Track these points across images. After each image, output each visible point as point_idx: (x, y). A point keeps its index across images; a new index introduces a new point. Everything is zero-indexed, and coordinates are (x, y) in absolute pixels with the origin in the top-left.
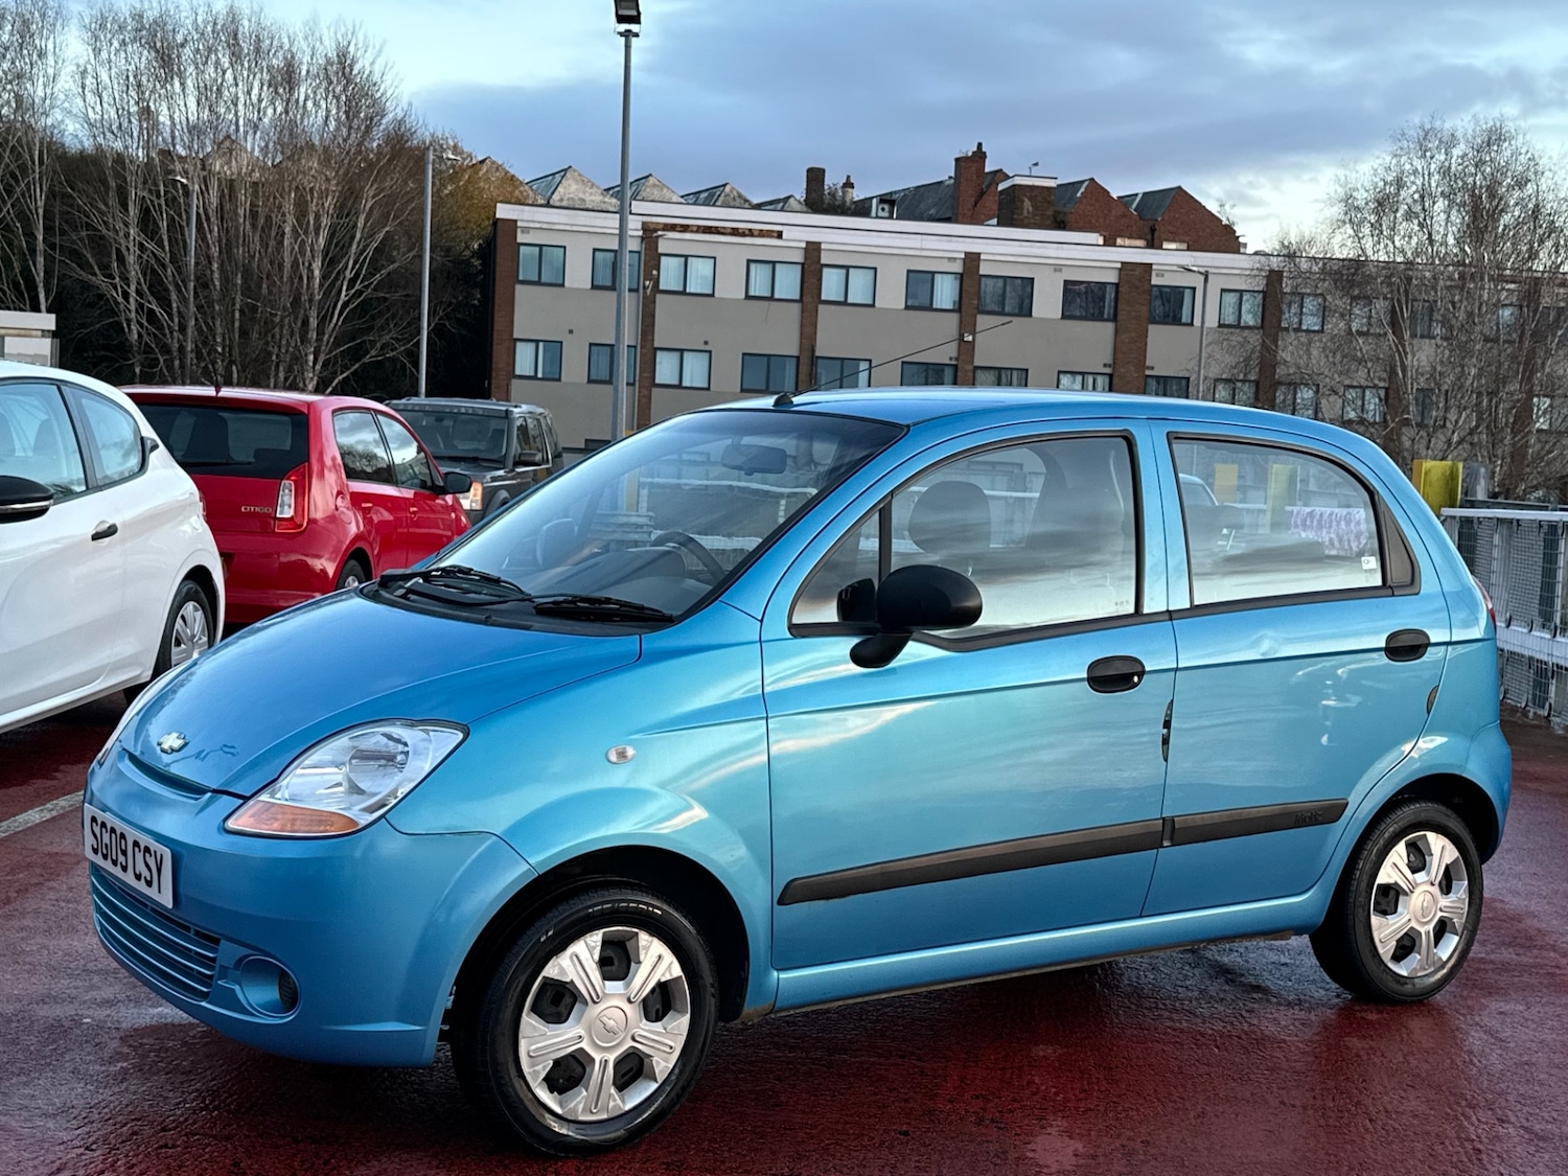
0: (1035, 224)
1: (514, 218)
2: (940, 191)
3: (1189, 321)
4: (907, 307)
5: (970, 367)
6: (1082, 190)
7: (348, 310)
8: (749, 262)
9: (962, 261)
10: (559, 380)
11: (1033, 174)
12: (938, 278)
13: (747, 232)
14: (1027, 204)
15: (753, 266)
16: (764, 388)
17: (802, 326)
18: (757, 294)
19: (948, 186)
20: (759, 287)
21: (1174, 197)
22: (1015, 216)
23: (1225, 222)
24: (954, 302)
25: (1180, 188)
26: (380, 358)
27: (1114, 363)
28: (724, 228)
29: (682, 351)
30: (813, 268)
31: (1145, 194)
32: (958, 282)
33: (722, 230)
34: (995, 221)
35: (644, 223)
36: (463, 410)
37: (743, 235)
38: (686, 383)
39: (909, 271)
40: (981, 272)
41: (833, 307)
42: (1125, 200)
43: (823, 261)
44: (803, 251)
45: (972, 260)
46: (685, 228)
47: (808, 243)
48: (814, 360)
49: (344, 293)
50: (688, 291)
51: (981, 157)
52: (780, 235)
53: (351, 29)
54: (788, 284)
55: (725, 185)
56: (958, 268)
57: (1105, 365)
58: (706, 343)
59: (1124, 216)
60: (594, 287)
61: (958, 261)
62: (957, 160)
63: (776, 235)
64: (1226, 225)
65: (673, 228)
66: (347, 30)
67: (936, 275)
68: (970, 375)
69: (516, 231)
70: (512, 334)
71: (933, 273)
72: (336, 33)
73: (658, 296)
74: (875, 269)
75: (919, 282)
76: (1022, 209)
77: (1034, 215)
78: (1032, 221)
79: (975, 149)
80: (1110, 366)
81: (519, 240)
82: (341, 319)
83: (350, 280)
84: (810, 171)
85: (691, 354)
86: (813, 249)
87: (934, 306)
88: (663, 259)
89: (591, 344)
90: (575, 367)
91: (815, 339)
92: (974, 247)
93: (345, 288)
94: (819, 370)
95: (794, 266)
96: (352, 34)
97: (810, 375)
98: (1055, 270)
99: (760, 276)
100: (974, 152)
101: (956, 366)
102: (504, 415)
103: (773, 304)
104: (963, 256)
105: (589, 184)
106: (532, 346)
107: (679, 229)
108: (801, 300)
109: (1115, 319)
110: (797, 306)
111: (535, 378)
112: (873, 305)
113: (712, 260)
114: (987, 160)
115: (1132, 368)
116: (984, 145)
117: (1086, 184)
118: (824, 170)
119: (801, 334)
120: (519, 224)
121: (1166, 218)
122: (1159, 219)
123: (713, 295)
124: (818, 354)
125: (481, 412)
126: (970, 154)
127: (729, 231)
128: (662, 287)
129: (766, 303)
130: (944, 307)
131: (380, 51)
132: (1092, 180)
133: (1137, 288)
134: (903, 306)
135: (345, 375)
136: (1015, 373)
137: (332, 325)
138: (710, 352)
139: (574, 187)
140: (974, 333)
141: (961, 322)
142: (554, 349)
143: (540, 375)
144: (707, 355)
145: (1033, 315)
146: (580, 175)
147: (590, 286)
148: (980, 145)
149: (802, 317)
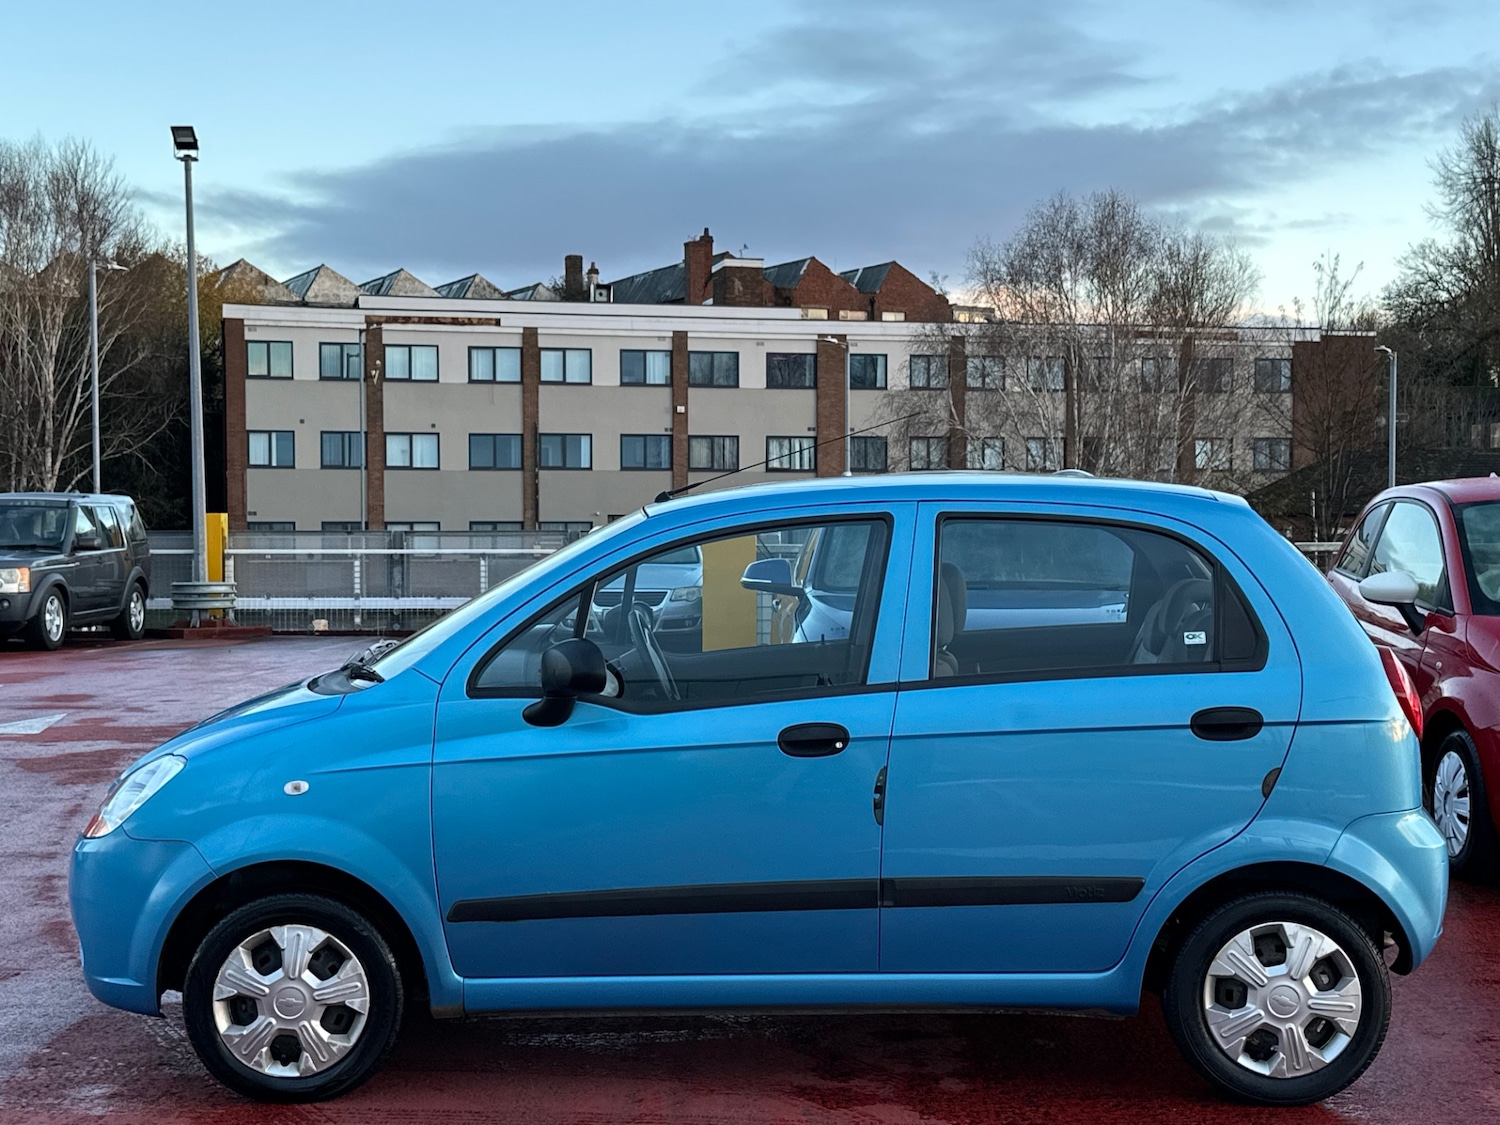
0: (746, 302)
1: (241, 317)
2: (675, 275)
3: (884, 386)
4: (623, 384)
5: (686, 437)
6: (805, 268)
7: (83, 411)
8: (470, 349)
9: (671, 340)
10: (293, 467)
11: (744, 256)
12: (650, 356)
13: (466, 321)
14: (738, 284)
15: (474, 352)
16: (492, 465)
17: (524, 406)
18: (480, 378)
19: (681, 269)
20: (481, 371)
21: (890, 271)
22: (728, 296)
23: (938, 292)
24: (666, 377)
25: (894, 263)
26: (117, 455)
27: (818, 427)
28: (445, 318)
29: (411, 435)
30: (531, 351)
31: (865, 269)
32: (669, 359)
33: (443, 320)
34: (710, 301)
35: (367, 317)
36: (26, 503)
37: (463, 324)
38: (416, 464)
39: (622, 351)
40: (689, 349)
41: (553, 387)
42: (847, 276)
43: (541, 344)
44: (521, 336)
45: (680, 338)
46: (407, 320)
47: (525, 328)
48: (537, 437)
49: (79, 395)
50: (413, 378)
51: (708, 242)
52: (498, 323)
53: (81, 147)
54: (509, 367)
55: (474, 276)
56: (667, 345)
57: (809, 429)
58: (433, 426)
59: (844, 290)
60: (322, 378)
61: (667, 339)
62: (686, 245)
63: (494, 322)
64: (939, 295)
65: (394, 320)
66: (77, 148)
67: (648, 354)
68: (686, 444)
69: (243, 330)
70: (245, 427)
71: (645, 352)
72: (66, 152)
73: (386, 385)
74: (590, 350)
75: (633, 363)
76: (734, 289)
77: (745, 294)
78: (743, 299)
79: (703, 234)
80: (814, 429)
81: (247, 338)
82: (78, 420)
83: (84, 383)
84: (568, 259)
85: (419, 437)
86: (530, 335)
87: (648, 382)
88: (387, 349)
89: (322, 433)
90: (308, 455)
91: (538, 417)
92: (680, 326)
93: (79, 390)
94: (543, 446)
95: (513, 351)
96: (82, 152)
97: (535, 450)
98: (758, 344)
99: (482, 363)
100: (701, 237)
101: (672, 436)
102: (65, 505)
103: (496, 386)
104: (671, 334)
105: (342, 281)
106: (265, 437)
107: (401, 321)
108: (521, 382)
109: (815, 386)
110: (518, 388)
111: (269, 466)
112: (590, 384)
113: (435, 348)
114: (714, 244)
115: (834, 431)
116: (710, 231)
117: (808, 262)
118: (581, 258)
119: (524, 413)
120: (246, 323)
121: (883, 291)
122: (878, 292)
123: (437, 381)
124: (541, 431)
125: (43, 504)
126: (698, 239)
127: (449, 320)
128: (388, 376)
129: (490, 386)
130: (657, 382)
131: (111, 165)
132: (813, 258)
133: (834, 357)
134: (619, 383)
135: (83, 474)
136: (727, 441)
137: (69, 426)
138: (438, 434)
139: (328, 284)
140: (686, 404)
141: (673, 395)
142: (288, 437)
143: (274, 464)
144: (435, 437)
145: (740, 386)
146: (333, 272)
147: (318, 378)
148: (706, 230)
149: (524, 398)
